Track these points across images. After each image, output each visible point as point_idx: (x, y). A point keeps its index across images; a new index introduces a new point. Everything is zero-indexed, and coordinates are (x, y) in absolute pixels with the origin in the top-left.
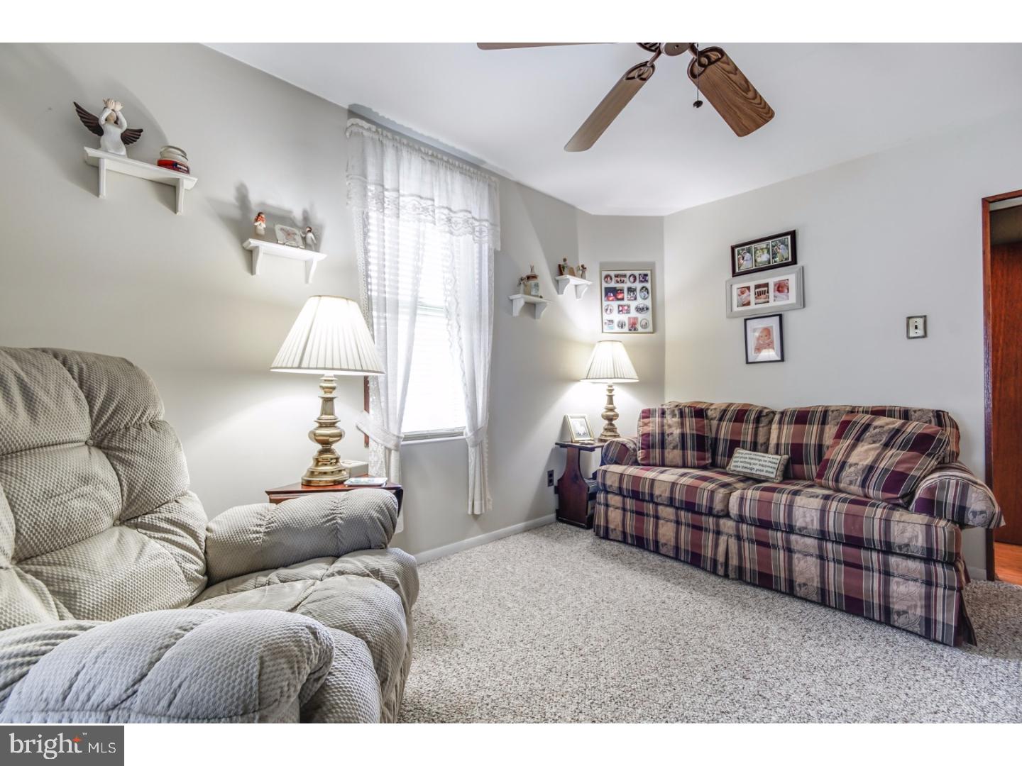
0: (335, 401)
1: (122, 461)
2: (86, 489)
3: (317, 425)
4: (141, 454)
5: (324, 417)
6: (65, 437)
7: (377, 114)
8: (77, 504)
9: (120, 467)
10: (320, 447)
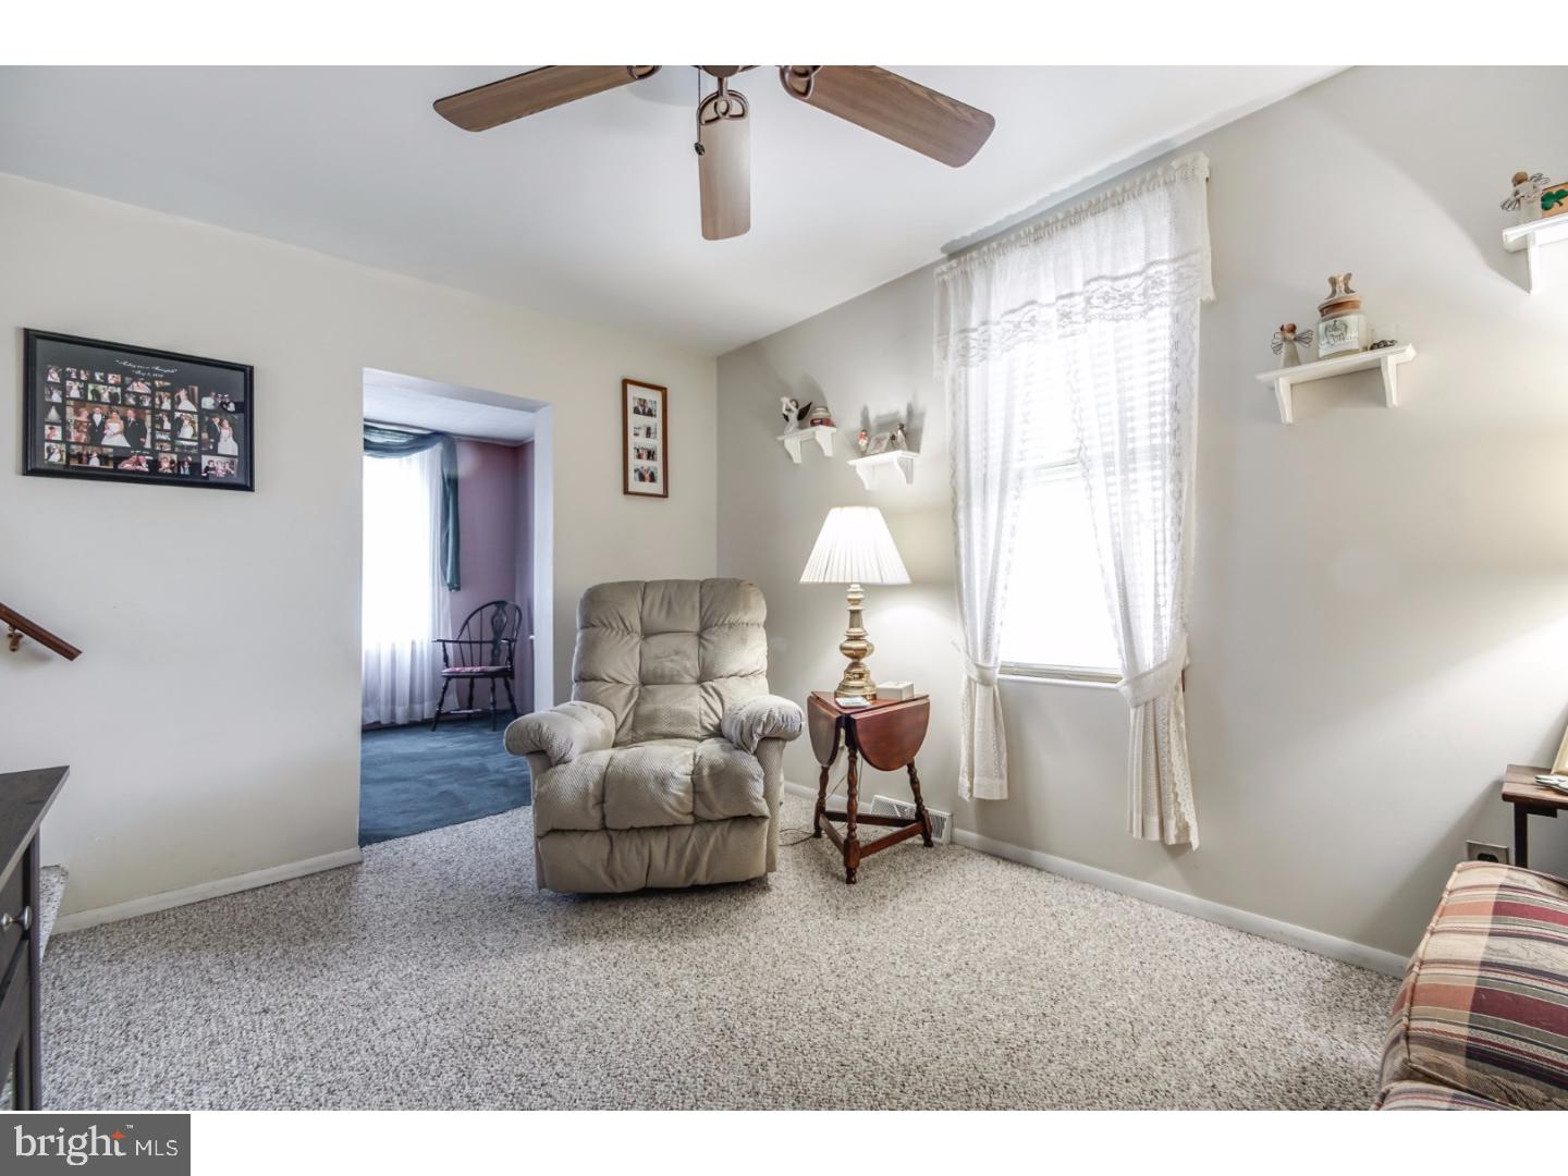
0: (863, 613)
1: (703, 646)
2: (676, 658)
3: (846, 638)
4: (712, 643)
5: (852, 630)
6: (680, 628)
7: (964, 238)
8: (669, 664)
9: (701, 650)
10: (850, 661)
